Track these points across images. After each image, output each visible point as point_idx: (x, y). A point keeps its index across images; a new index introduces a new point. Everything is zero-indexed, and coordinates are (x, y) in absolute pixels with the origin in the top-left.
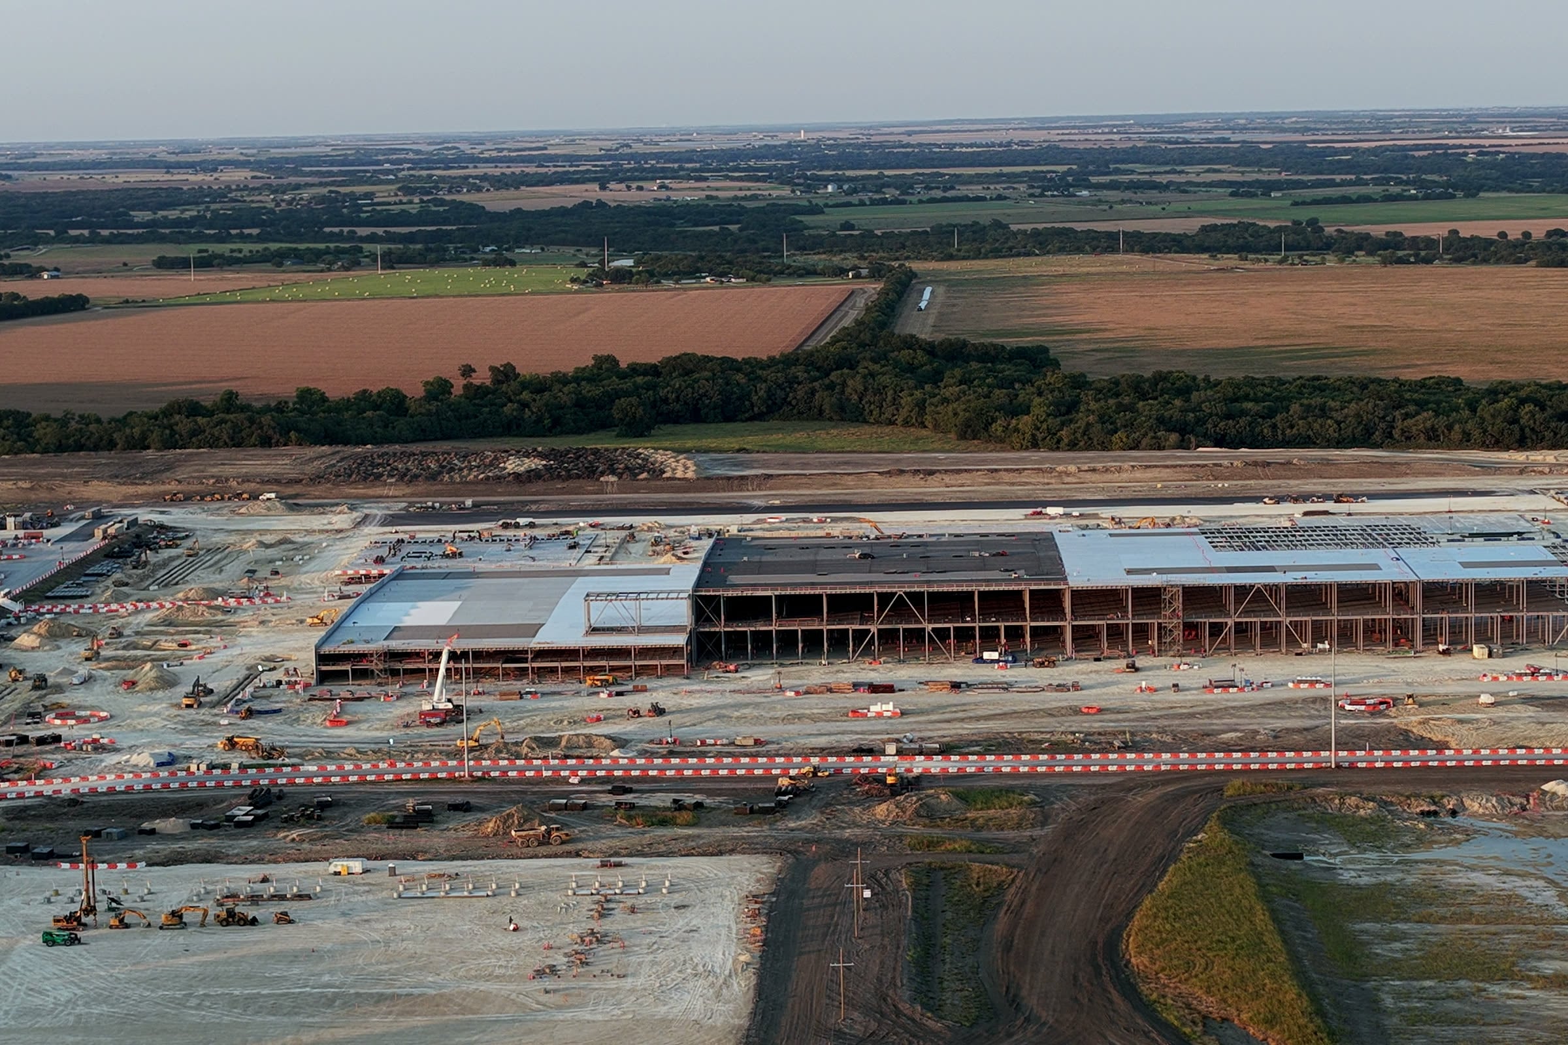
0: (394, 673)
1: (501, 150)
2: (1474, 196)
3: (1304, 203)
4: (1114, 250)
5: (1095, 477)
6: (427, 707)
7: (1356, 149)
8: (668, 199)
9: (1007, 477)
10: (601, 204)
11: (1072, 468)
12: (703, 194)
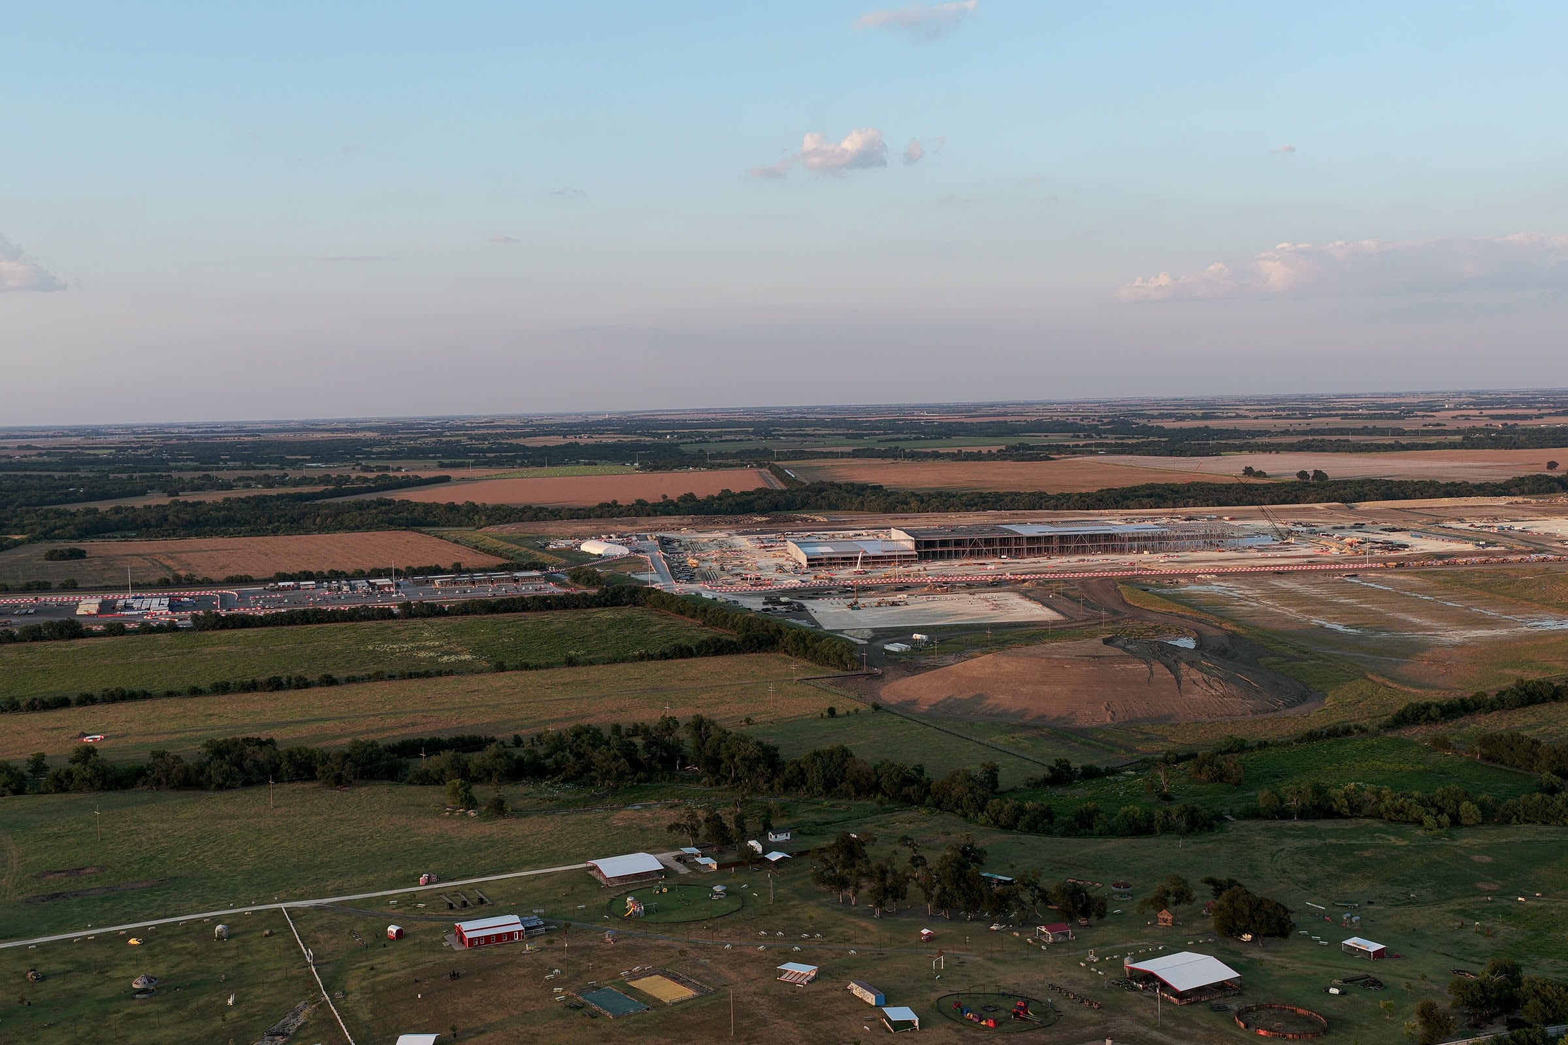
0: (831, 564)
1: (472, 423)
2: (950, 438)
3: (882, 441)
4: (837, 457)
5: (962, 519)
6: (854, 570)
7: (870, 421)
8: (601, 441)
9: (933, 519)
10: (577, 443)
11: (954, 517)
12: (616, 440)
